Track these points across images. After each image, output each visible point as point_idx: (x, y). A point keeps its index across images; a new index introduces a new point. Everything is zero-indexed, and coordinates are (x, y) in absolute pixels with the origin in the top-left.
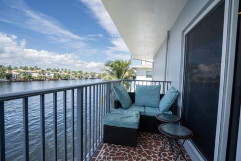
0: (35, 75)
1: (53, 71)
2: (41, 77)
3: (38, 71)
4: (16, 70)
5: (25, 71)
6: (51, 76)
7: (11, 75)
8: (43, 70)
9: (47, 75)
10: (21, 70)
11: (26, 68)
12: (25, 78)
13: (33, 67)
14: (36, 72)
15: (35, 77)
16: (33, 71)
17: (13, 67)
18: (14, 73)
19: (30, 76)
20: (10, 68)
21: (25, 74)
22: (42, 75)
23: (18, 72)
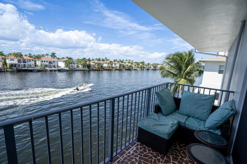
0: (105, 65)
1: (118, 62)
2: (109, 67)
3: (107, 62)
4: (93, 62)
5: (98, 62)
6: (117, 67)
7: (90, 65)
8: (111, 61)
9: (114, 66)
10: (96, 61)
11: (99, 60)
12: (99, 67)
13: (104, 58)
14: (106, 63)
15: (105, 67)
16: (104, 62)
17: (91, 59)
18: (92, 63)
19: (102, 66)
20: (89, 60)
21: (99, 64)
22: (110, 65)
23: (94, 62)
